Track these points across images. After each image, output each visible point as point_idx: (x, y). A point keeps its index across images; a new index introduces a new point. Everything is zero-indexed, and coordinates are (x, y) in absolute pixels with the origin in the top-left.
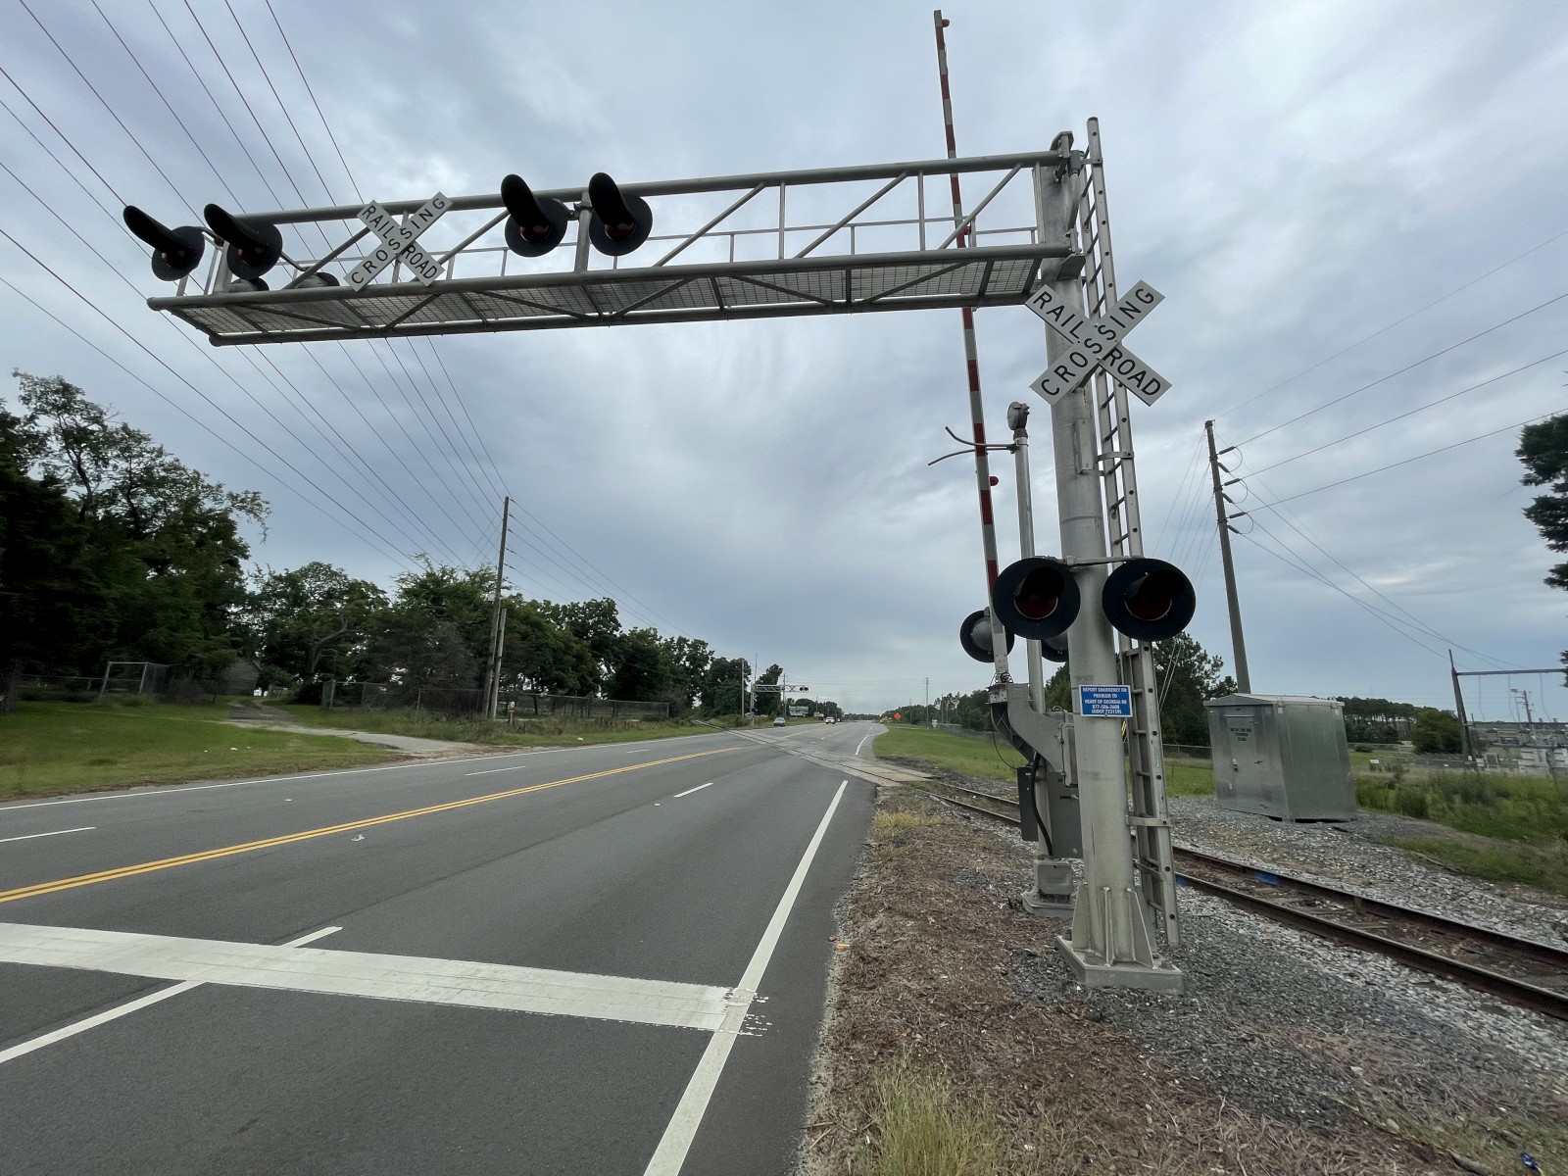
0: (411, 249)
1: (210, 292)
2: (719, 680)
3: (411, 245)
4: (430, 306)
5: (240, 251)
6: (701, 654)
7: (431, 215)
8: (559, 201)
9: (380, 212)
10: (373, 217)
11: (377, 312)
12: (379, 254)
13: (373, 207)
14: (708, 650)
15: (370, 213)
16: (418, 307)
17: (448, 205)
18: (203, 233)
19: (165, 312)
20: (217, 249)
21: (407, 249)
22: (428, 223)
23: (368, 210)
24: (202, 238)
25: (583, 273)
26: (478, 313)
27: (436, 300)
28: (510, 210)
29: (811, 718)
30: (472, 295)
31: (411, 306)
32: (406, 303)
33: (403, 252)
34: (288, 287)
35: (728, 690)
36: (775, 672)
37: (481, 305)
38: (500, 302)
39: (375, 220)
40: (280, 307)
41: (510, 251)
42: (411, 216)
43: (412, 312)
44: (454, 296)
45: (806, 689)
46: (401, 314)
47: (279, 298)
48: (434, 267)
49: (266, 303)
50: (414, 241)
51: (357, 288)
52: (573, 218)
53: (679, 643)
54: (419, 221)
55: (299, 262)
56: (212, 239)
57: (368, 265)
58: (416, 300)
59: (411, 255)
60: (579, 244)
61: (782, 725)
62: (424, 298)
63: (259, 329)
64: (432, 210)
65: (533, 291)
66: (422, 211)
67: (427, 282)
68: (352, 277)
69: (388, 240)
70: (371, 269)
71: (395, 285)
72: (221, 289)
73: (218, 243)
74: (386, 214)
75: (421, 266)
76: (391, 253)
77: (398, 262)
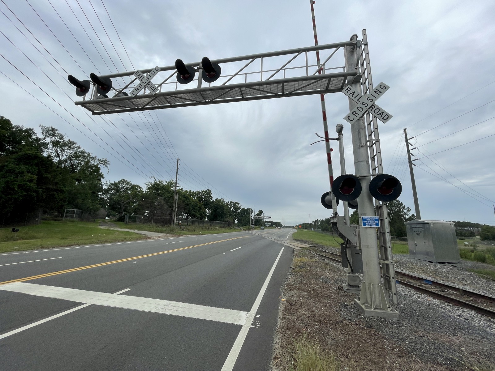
0: (149, 84)
1: (92, 99)
2: (243, 215)
3: (149, 82)
4: (155, 101)
5: (100, 87)
6: (237, 207)
7: (155, 73)
8: (192, 66)
9: (140, 73)
10: (138, 74)
11: (140, 103)
12: (140, 86)
13: (138, 72)
14: (239, 205)
16: (151, 101)
17: (159, 70)
18: (90, 82)
19: (79, 106)
20: (94, 86)
22: (154, 75)
23: (136, 73)
25: (200, 88)
26: (169, 102)
27: (156, 99)
28: (178, 70)
29: (272, 227)
30: (167, 97)
31: (149, 101)
32: (148, 100)
33: (146, 85)
34: (114, 97)
35: (246, 218)
36: (261, 212)
37: (170, 100)
38: (175, 98)
39: (138, 75)
40: (112, 103)
41: (178, 83)
42: (149, 73)
43: (149, 103)
45: (271, 218)
46: (146, 104)
47: (111, 100)
48: (156, 89)
49: (108, 102)
51: (133, 96)
52: (197, 72)
53: (230, 203)
54: (151, 75)
55: (117, 89)
56: (92, 84)
57: (137, 89)
58: (150, 99)
59: (149, 85)
60: (199, 80)
61: (263, 229)
62: (153, 98)
63: (106, 110)
64: (155, 71)
65: (185, 94)
66: (152, 72)
67: (154, 93)
68: (132, 93)
69: (142, 81)
70: (137, 90)
71: (144, 95)
72: (95, 98)
73: (94, 85)
74: (141, 73)
75: (152, 88)
76: (143, 85)
77: (145, 88)
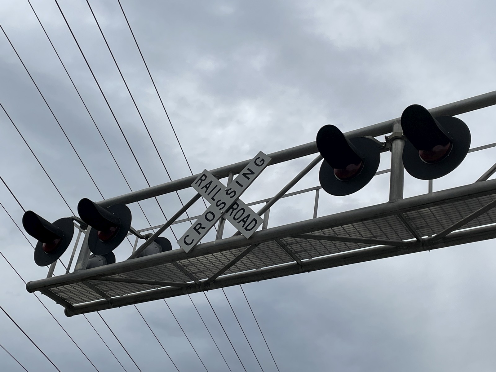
0: (235, 207)
1: (72, 271)
3: (235, 203)
4: (248, 255)
5: (99, 232)
7: (252, 173)
8: (370, 137)
9: (210, 178)
10: (204, 183)
11: (202, 268)
12: (209, 216)
13: (204, 175)
15: (202, 180)
16: (238, 258)
17: (267, 161)
18: (74, 221)
20: (81, 231)
21: (231, 207)
22: (251, 180)
23: (200, 179)
24: (73, 225)
25: (400, 201)
26: (292, 255)
27: (255, 250)
28: (323, 155)
30: (288, 239)
31: (232, 258)
32: (229, 255)
33: (227, 211)
34: (131, 258)
37: (296, 247)
38: (314, 242)
39: (205, 186)
40: (123, 276)
41: (322, 191)
42: (235, 176)
43: (233, 263)
44: (271, 243)
46: (222, 267)
47: (125, 267)
48: (254, 219)
49: (114, 274)
50: (238, 199)
51: (187, 249)
52: (385, 150)
54: (243, 180)
55: (140, 231)
56: (79, 225)
57: (199, 228)
58: (236, 252)
59: (235, 212)
60: (392, 170)
62: (244, 249)
63: (104, 296)
64: (254, 168)
65: (348, 227)
66: (245, 171)
67: (248, 235)
68: (184, 240)
69: (216, 201)
70: (200, 230)
71: (219, 241)
72: (80, 266)
73: (83, 227)
74: (214, 179)
75: (243, 220)
76: (218, 213)
77: (223, 220)
